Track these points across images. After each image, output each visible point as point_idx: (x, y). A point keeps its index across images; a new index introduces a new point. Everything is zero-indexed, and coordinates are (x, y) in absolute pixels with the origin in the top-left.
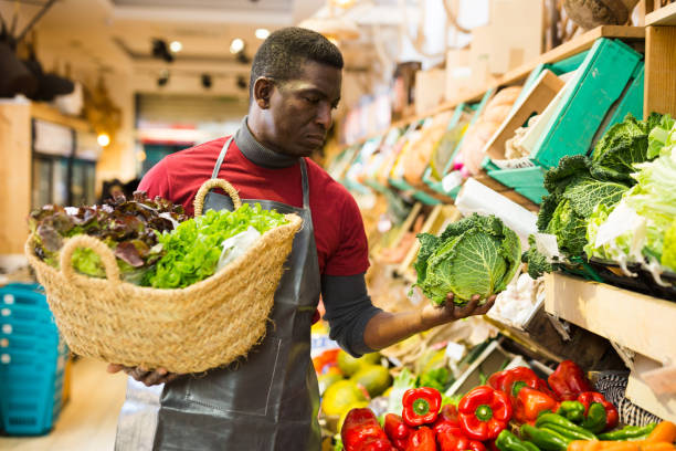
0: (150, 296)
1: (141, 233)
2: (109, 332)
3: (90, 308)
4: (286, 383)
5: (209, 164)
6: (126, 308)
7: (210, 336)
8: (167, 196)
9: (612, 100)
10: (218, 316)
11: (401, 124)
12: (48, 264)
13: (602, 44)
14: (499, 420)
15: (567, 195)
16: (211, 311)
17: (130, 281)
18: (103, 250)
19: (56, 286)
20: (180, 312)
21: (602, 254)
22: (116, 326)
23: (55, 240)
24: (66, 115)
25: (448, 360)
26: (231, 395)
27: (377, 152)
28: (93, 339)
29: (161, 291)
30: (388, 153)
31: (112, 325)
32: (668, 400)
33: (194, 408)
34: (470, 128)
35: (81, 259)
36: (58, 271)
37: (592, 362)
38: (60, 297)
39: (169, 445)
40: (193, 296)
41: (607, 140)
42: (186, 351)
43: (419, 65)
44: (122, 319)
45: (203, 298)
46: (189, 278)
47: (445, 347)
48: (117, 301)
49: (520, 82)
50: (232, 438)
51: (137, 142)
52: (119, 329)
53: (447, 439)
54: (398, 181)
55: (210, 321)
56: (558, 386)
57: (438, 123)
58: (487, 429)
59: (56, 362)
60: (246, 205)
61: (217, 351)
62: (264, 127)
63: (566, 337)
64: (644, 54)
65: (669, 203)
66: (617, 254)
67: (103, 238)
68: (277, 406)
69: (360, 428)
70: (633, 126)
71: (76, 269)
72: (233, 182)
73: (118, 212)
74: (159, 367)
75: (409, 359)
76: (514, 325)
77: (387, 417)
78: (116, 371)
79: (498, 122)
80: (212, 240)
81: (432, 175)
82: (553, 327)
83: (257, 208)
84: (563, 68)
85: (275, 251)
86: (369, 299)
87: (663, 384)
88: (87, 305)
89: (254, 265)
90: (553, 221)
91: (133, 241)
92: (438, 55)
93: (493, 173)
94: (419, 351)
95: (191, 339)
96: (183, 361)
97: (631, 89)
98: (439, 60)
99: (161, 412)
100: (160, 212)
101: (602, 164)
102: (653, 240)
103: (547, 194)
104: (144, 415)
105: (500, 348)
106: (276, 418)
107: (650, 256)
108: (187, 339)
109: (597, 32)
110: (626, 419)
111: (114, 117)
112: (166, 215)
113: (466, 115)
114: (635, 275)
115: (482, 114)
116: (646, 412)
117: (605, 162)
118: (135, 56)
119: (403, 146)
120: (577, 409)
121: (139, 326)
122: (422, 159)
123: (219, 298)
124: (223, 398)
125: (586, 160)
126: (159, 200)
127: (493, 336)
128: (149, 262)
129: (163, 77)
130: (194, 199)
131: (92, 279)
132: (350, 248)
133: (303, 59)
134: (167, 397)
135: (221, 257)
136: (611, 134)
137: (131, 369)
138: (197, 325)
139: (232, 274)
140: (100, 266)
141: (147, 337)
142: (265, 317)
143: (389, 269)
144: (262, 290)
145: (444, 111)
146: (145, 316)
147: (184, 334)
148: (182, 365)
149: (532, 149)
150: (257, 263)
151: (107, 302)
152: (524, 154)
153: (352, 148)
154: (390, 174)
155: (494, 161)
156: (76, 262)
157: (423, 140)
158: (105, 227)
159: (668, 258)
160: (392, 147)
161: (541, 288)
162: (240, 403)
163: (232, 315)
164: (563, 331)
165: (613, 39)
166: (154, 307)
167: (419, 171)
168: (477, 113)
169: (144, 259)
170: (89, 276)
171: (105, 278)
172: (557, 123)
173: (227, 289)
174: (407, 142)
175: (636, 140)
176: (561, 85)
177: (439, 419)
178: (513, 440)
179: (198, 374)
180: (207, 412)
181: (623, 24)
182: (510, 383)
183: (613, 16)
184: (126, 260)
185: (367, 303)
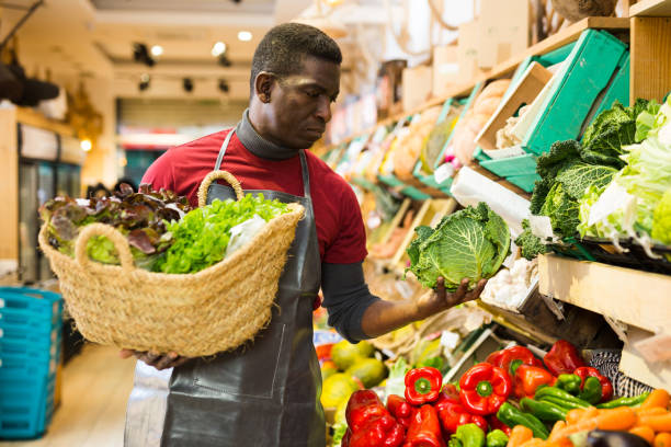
0: (163, 281)
1: (150, 222)
2: (123, 317)
3: (104, 294)
4: (291, 367)
5: (213, 156)
6: (139, 294)
7: (219, 320)
8: (171, 187)
9: (599, 89)
10: (227, 301)
11: (389, 122)
12: (63, 253)
13: (589, 35)
14: (500, 395)
15: (560, 178)
16: (221, 295)
17: (142, 267)
18: (118, 238)
19: (71, 274)
20: (191, 296)
21: (595, 233)
22: (128, 310)
23: (69, 230)
24: (51, 120)
25: (443, 348)
26: (238, 378)
27: (365, 150)
28: (106, 325)
29: (173, 277)
30: (376, 151)
31: (125, 310)
32: (660, 371)
33: (202, 392)
34: (460, 121)
35: (95, 247)
36: (73, 258)
37: (585, 341)
38: (74, 285)
39: (179, 429)
40: (204, 280)
41: (596, 126)
42: (197, 335)
43: (405, 63)
44: (135, 304)
45: (213, 283)
46: (199, 263)
47: (439, 337)
48: (132, 287)
49: (508, 74)
50: (240, 421)
51: (119, 147)
52: (131, 314)
53: (449, 415)
54: (387, 177)
55: (219, 305)
56: (553, 364)
57: (426, 119)
58: (488, 404)
59: (48, 365)
60: (249, 195)
61: (226, 334)
62: (265, 120)
63: (560, 316)
64: (629, 44)
65: (657, 181)
66: (609, 232)
67: (116, 226)
68: (283, 389)
69: (364, 408)
70: (621, 113)
71: (91, 257)
72: (235, 173)
73: (126, 203)
74: (170, 351)
75: (403, 350)
76: (509, 308)
77: (389, 398)
78: (127, 357)
79: (488, 113)
80: (220, 228)
81: (422, 169)
82: (547, 308)
83: (259, 198)
84: (551, 60)
85: (280, 238)
86: (366, 287)
87: (656, 353)
88: (101, 292)
89: (260, 252)
90: (546, 205)
91: (144, 229)
92: (423, 53)
93: (484, 163)
94: (413, 341)
95: (201, 322)
96: (194, 345)
97: (617, 77)
98: (426, 58)
99: (170, 397)
100: (166, 203)
101: (592, 149)
102: (643, 217)
103: (540, 179)
104: (154, 401)
105: (493, 335)
106: (282, 400)
107: (641, 231)
108: (197, 323)
109: (584, 23)
110: (621, 391)
111: (96, 122)
112: (172, 206)
113: (456, 110)
114: (627, 251)
115: (472, 107)
116: (640, 383)
117: (595, 147)
118: (116, 61)
119: (391, 142)
120: (574, 380)
121: (152, 311)
122: (412, 153)
123: (229, 283)
124: (231, 382)
125: (577, 145)
126: (165, 191)
127: (487, 322)
128: (159, 249)
129: (144, 80)
130: (197, 190)
131: (106, 267)
132: (349, 237)
133: (303, 55)
134: (176, 383)
135: (229, 244)
136: (600, 121)
137: (142, 354)
138: (207, 309)
139: (240, 260)
140: (114, 254)
141: (160, 321)
142: (270, 301)
143: (380, 264)
144: (267, 275)
145: (431, 107)
146: (158, 300)
147: (195, 317)
148: (192, 349)
149: (523, 137)
150: (263, 249)
151: (121, 289)
152: (515, 142)
153: (338, 147)
154: (379, 170)
155: (485, 151)
156: (91, 249)
157: (412, 136)
158: (116, 217)
159: (658, 232)
160: (380, 145)
161: (535, 270)
162: (247, 386)
163: (240, 300)
164: (558, 311)
165: (599, 30)
166: (167, 292)
167: (409, 166)
168: (467, 107)
169: (156, 246)
170: (103, 263)
171: (119, 264)
172: (547, 111)
173: (235, 275)
174: (395, 138)
175: (624, 125)
176: (549, 76)
177: (440, 397)
178: (514, 412)
179: (207, 357)
180: (215, 396)
181: (609, 15)
182: (508, 361)
183: (598, 9)
184: (139, 248)
185: (364, 290)
